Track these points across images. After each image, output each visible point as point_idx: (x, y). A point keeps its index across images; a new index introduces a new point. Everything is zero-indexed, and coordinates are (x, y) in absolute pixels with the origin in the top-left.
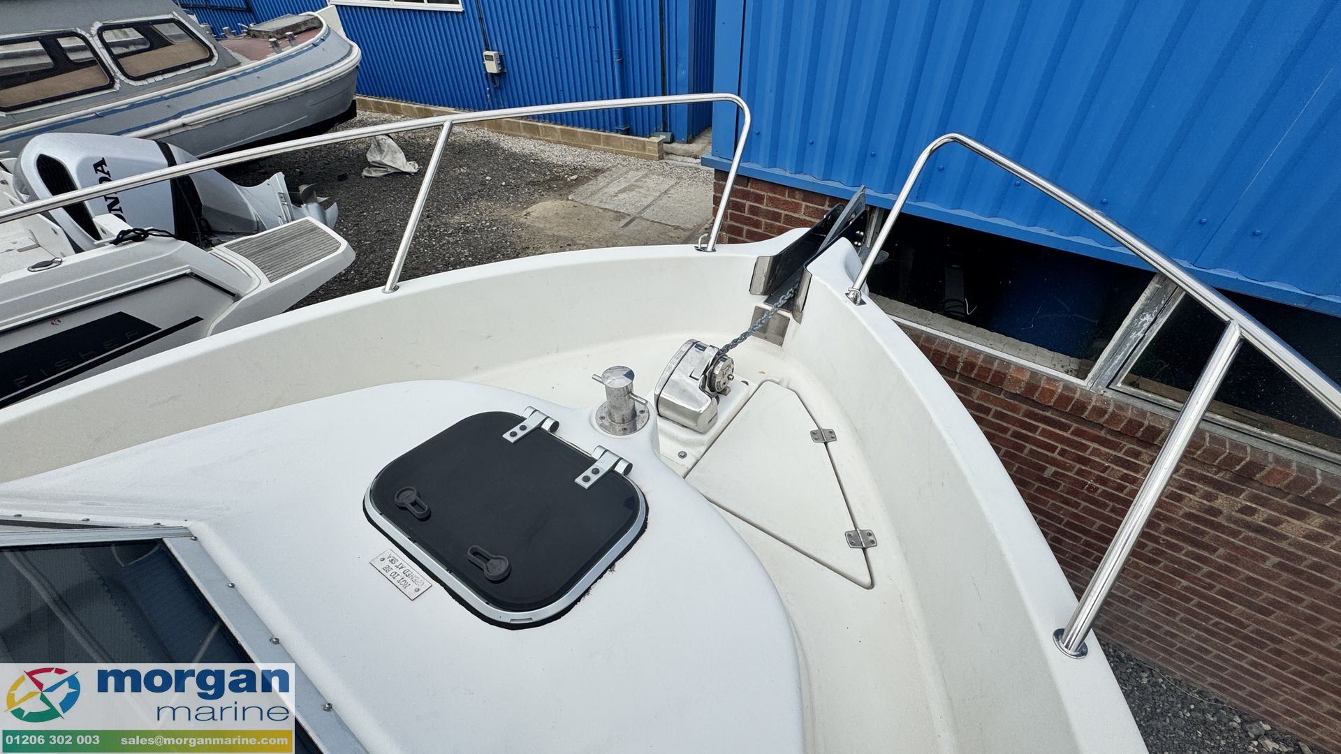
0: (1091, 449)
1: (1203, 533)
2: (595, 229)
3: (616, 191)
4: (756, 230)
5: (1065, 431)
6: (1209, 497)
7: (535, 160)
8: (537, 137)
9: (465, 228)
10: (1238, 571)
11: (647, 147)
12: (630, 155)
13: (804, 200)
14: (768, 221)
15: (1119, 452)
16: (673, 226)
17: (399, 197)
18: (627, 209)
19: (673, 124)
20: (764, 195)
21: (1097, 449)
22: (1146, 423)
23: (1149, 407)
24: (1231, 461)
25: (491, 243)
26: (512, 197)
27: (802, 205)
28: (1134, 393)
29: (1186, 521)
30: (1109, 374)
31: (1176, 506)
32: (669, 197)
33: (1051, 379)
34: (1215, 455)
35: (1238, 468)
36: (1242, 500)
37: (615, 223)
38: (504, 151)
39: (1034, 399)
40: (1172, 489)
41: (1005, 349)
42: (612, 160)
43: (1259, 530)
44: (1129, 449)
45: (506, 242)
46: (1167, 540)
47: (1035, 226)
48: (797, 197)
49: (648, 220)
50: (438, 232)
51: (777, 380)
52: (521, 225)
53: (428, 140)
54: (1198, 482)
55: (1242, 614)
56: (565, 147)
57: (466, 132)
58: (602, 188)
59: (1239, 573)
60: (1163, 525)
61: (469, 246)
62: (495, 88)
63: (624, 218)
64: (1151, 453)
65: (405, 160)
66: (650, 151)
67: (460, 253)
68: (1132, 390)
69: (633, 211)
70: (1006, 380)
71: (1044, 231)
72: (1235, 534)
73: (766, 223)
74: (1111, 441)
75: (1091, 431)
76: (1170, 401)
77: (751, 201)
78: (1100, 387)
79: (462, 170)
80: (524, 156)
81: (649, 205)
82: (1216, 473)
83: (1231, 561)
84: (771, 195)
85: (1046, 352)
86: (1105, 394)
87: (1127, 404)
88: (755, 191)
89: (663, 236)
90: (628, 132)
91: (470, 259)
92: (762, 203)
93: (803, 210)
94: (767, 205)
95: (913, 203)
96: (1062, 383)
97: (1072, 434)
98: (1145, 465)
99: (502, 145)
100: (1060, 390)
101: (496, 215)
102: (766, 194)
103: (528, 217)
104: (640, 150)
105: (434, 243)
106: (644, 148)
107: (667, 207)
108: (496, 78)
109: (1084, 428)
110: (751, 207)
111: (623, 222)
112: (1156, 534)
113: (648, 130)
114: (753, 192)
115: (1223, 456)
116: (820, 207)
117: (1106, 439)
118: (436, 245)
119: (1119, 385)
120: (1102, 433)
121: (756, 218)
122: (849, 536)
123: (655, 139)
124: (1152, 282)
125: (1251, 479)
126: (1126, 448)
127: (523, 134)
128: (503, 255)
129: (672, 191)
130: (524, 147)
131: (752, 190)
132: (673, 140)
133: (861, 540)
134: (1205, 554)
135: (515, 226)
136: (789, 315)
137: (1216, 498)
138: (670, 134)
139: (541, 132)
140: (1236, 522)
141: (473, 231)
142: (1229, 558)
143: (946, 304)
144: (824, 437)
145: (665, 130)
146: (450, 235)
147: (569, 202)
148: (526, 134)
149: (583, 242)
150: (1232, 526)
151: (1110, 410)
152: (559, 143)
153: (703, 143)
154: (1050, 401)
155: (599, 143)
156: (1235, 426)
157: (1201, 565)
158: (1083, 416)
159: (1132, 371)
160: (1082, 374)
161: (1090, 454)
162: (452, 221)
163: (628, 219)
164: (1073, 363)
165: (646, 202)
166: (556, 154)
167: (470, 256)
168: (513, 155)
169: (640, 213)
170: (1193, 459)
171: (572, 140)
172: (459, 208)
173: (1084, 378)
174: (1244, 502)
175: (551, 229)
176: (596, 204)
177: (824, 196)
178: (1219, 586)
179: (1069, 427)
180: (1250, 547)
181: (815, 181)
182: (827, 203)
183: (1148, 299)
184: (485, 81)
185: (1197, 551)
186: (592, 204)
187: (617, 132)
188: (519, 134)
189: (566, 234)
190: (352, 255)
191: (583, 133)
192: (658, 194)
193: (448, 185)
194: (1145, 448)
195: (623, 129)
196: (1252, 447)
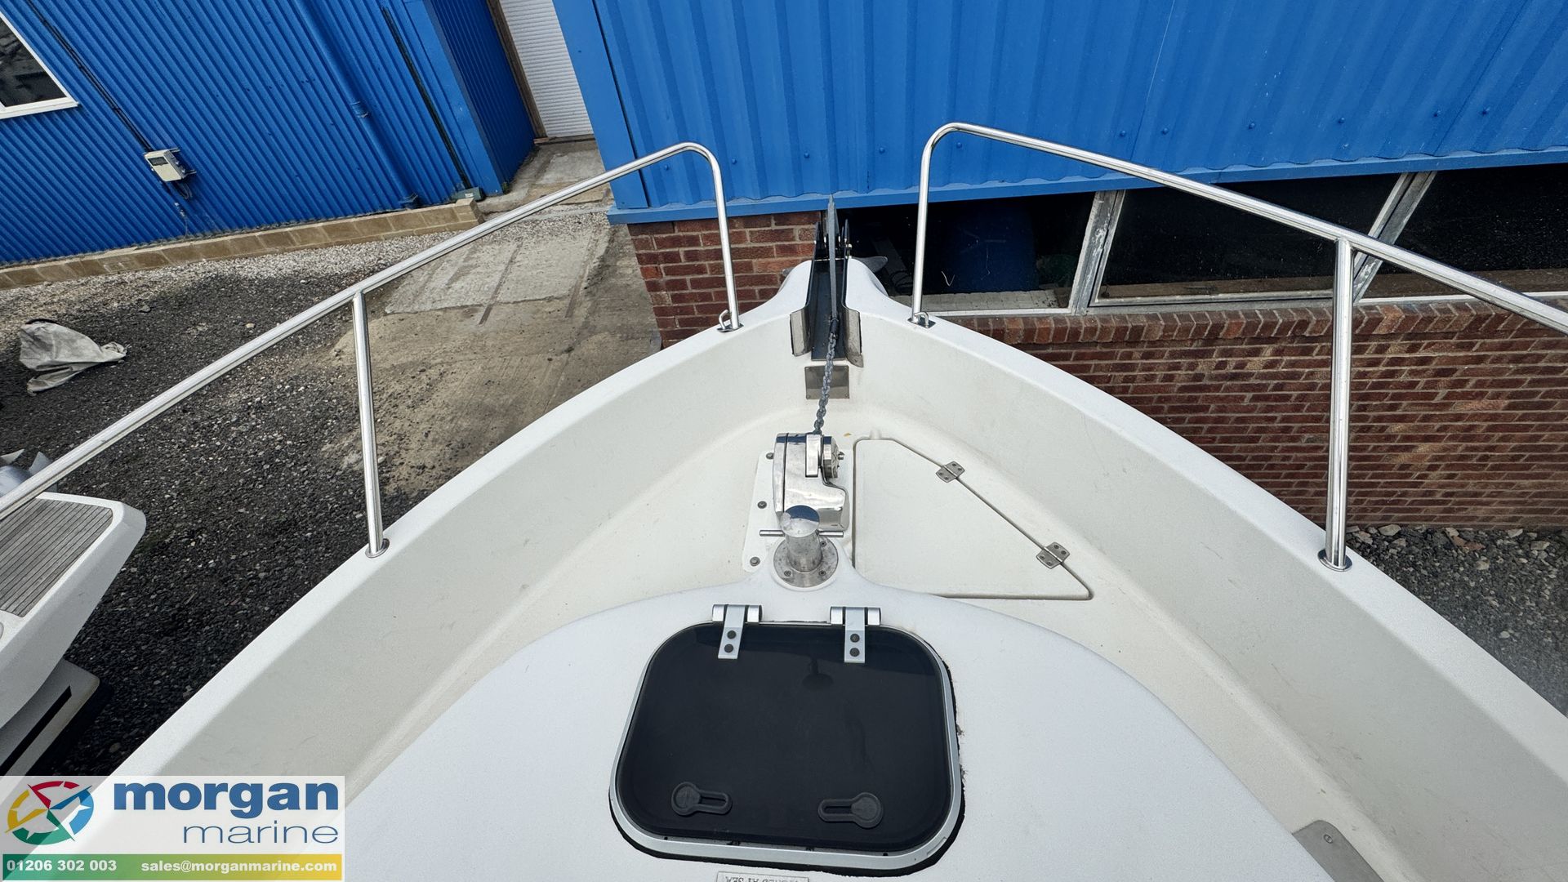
0: (1093, 366)
1: (1196, 399)
2: (447, 339)
3: (447, 282)
4: (701, 276)
5: (1067, 360)
6: (1192, 367)
7: (306, 279)
8: (293, 247)
9: (255, 405)
10: (1228, 417)
11: (458, 215)
12: (439, 230)
13: (746, 227)
14: (712, 262)
15: (1116, 359)
16: (544, 299)
17: (117, 401)
18: (474, 300)
19: (476, 174)
20: (698, 236)
21: (1098, 364)
22: (1130, 325)
23: (1125, 311)
24: (1200, 329)
25: (309, 409)
26: (303, 339)
27: (745, 232)
28: (1110, 302)
29: (1181, 394)
30: (1086, 294)
31: (1171, 386)
32: (519, 266)
33: (1041, 318)
34: (1187, 330)
35: (1206, 333)
36: (1216, 359)
37: (467, 321)
38: (251, 281)
39: (1035, 341)
40: (1164, 373)
41: (991, 307)
42: (418, 245)
43: (1234, 377)
44: (1123, 353)
45: (330, 400)
46: (1173, 417)
47: (986, 181)
48: (737, 226)
49: (509, 303)
50: (216, 426)
51: (868, 436)
52: (339, 370)
53: (116, 304)
54: (1181, 358)
55: (1241, 450)
56: (341, 248)
57: (173, 275)
58: (425, 285)
59: (1229, 418)
60: (1166, 406)
61: (277, 425)
62: (187, 200)
63: (476, 311)
64: (1139, 350)
65: (96, 346)
66: (464, 218)
67: (268, 440)
68: (1107, 301)
69: (484, 299)
70: (1006, 335)
71: (997, 184)
72: (1217, 388)
73: (710, 265)
74: (1107, 353)
75: (1088, 351)
76: (1139, 298)
77: (685, 246)
78: (1082, 308)
79: (200, 329)
80: (286, 278)
81: (500, 285)
82: (1191, 345)
83: (1221, 412)
84: (706, 232)
85: (1021, 294)
86: (1089, 313)
87: (1108, 315)
88: (684, 234)
89: (539, 315)
90: (419, 204)
91: (289, 442)
92: (698, 245)
93: (748, 238)
94: (705, 244)
95: (866, 195)
96: (1051, 318)
97: (1074, 360)
98: (1138, 361)
99: (243, 274)
100: (1054, 326)
101: (292, 370)
102: (700, 233)
103: (342, 356)
104: (449, 221)
105: (218, 443)
106: (454, 217)
107: (523, 279)
108: (182, 186)
109: (1083, 351)
110: (687, 253)
111: (478, 316)
112: (1163, 416)
113: (445, 193)
114: (684, 236)
115: (1193, 329)
116: (767, 229)
117: (1102, 353)
118: (222, 444)
119: (1097, 301)
120: (1098, 349)
121: (697, 263)
122: (1042, 558)
123: (461, 202)
124: (1095, 200)
125: (1217, 338)
126: (1119, 354)
127: (268, 250)
128: (336, 418)
129: (519, 258)
130: (279, 266)
131: (681, 234)
132: (484, 196)
133: (1054, 556)
134: (1202, 414)
135: (330, 375)
136: (844, 363)
137: (1197, 365)
138: (477, 188)
139: (294, 238)
140: (1216, 378)
141: (269, 405)
142: (1220, 410)
143: (893, 279)
144: (950, 472)
145: (468, 187)
146: (237, 423)
147: (389, 317)
148: (272, 249)
149: (439, 360)
150: (1214, 383)
151: (1099, 326)
152: (328, 245)
153: (523, 188)
154: (1048, 339)
155: (388, 228)
156: (1192, 300)
157: (1201, 425)
158: (1080, 341)
159: (1102, 284)
160: (1063, 302)
161: (1094, 372)
162: (228, 403)
163: (482, 311)
164: (1047, 295)
165: (494, 281)
166: (333, 261)
167: (286, 439)
168: (270, 282)
169: (493, 298)
170: (1172, 340)
171: (346, 236)
172: (229, 382)
173: (1066, 307)
174: (1217, 360)
175: (385, 360)
176: (428, 306)
177: (767, 217)
178: (1218, 436)
179: (1070, 355)
180: (1231, 394)
181: (754, 202)
182: (773, 222)
183: (1096, 216)
184: (168, 196)
185: (1196, 415)
186: (423, 308)
187: (403, 207)
188: (259, 251)
189: (410, 359)
190: (140, 518)
191: (359, 222)
192: (502, 267)
193: (190, 357)
194: (1134, 347)
195: (411, 201)
196: (1207, 311)
